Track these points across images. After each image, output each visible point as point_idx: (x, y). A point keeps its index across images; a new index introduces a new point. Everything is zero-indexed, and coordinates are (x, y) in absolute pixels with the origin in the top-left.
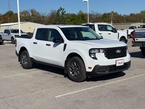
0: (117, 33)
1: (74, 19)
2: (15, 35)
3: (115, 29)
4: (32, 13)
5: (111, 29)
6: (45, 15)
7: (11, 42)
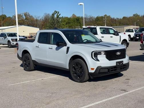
0: (119, 36)
1: (69, 23)
2: (12, 39)
3: (117, 31)
4: (26, 17)
5: (113, 32)
6: (39, 19)
7: (7, 46)
